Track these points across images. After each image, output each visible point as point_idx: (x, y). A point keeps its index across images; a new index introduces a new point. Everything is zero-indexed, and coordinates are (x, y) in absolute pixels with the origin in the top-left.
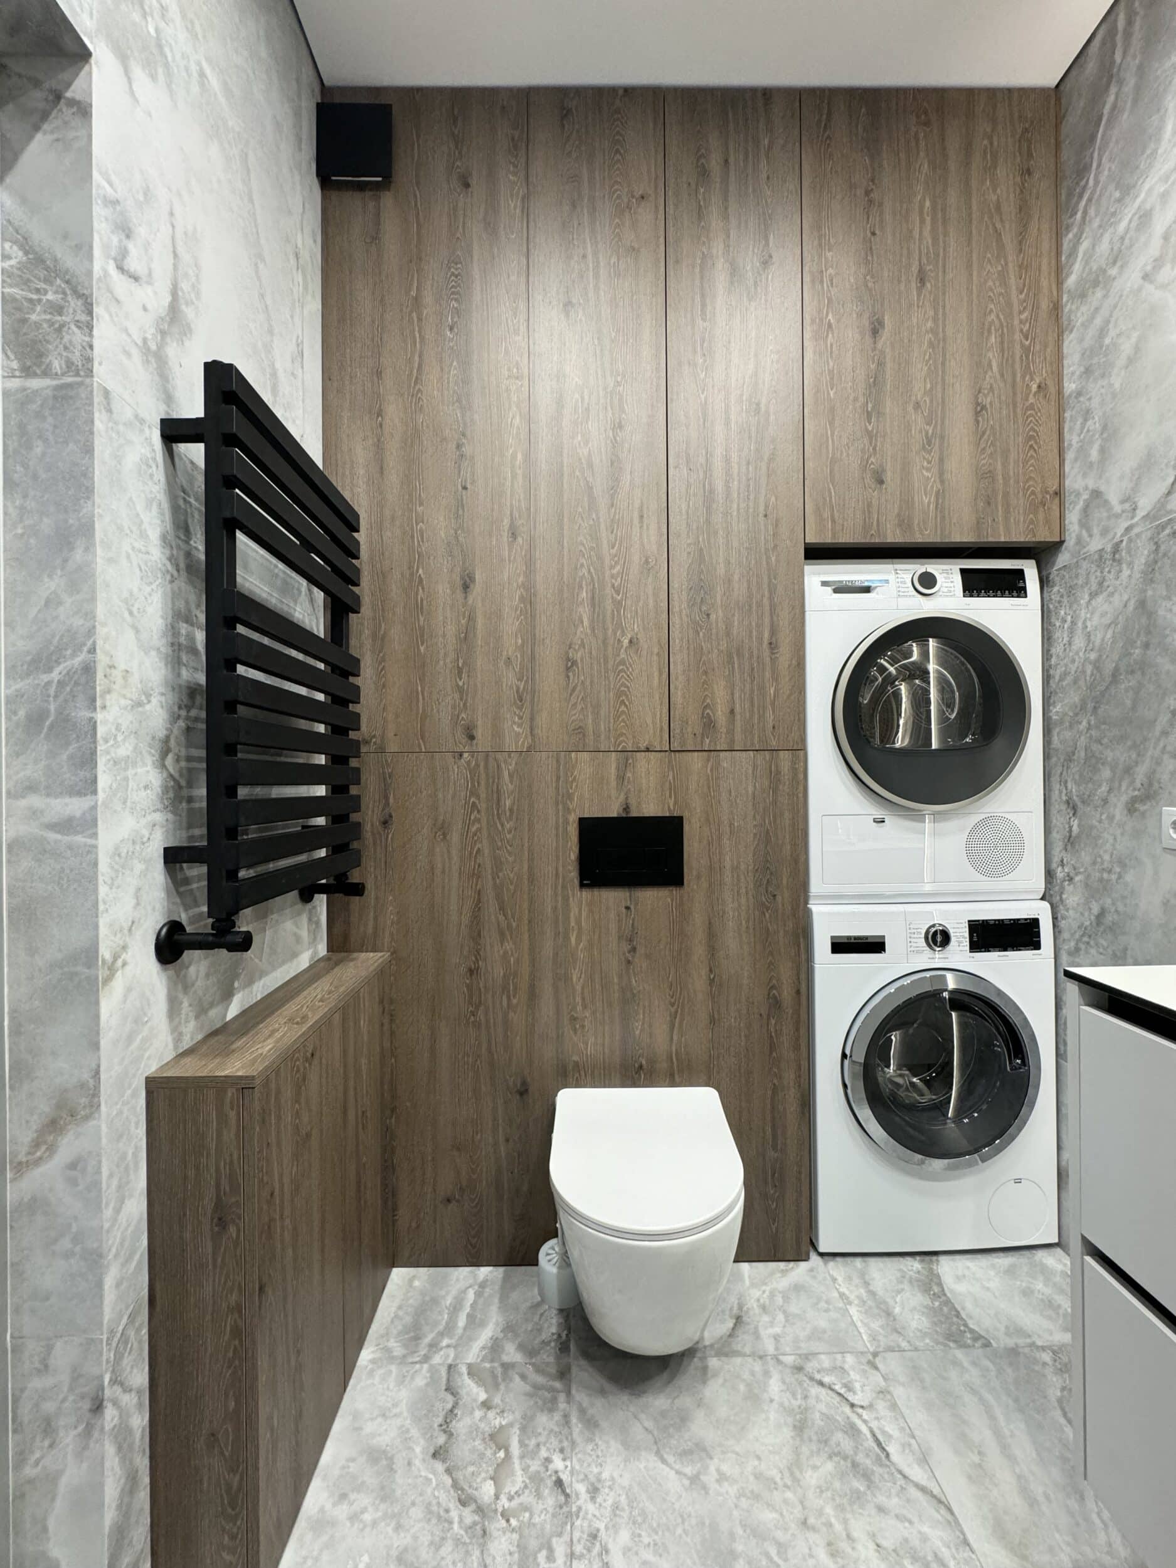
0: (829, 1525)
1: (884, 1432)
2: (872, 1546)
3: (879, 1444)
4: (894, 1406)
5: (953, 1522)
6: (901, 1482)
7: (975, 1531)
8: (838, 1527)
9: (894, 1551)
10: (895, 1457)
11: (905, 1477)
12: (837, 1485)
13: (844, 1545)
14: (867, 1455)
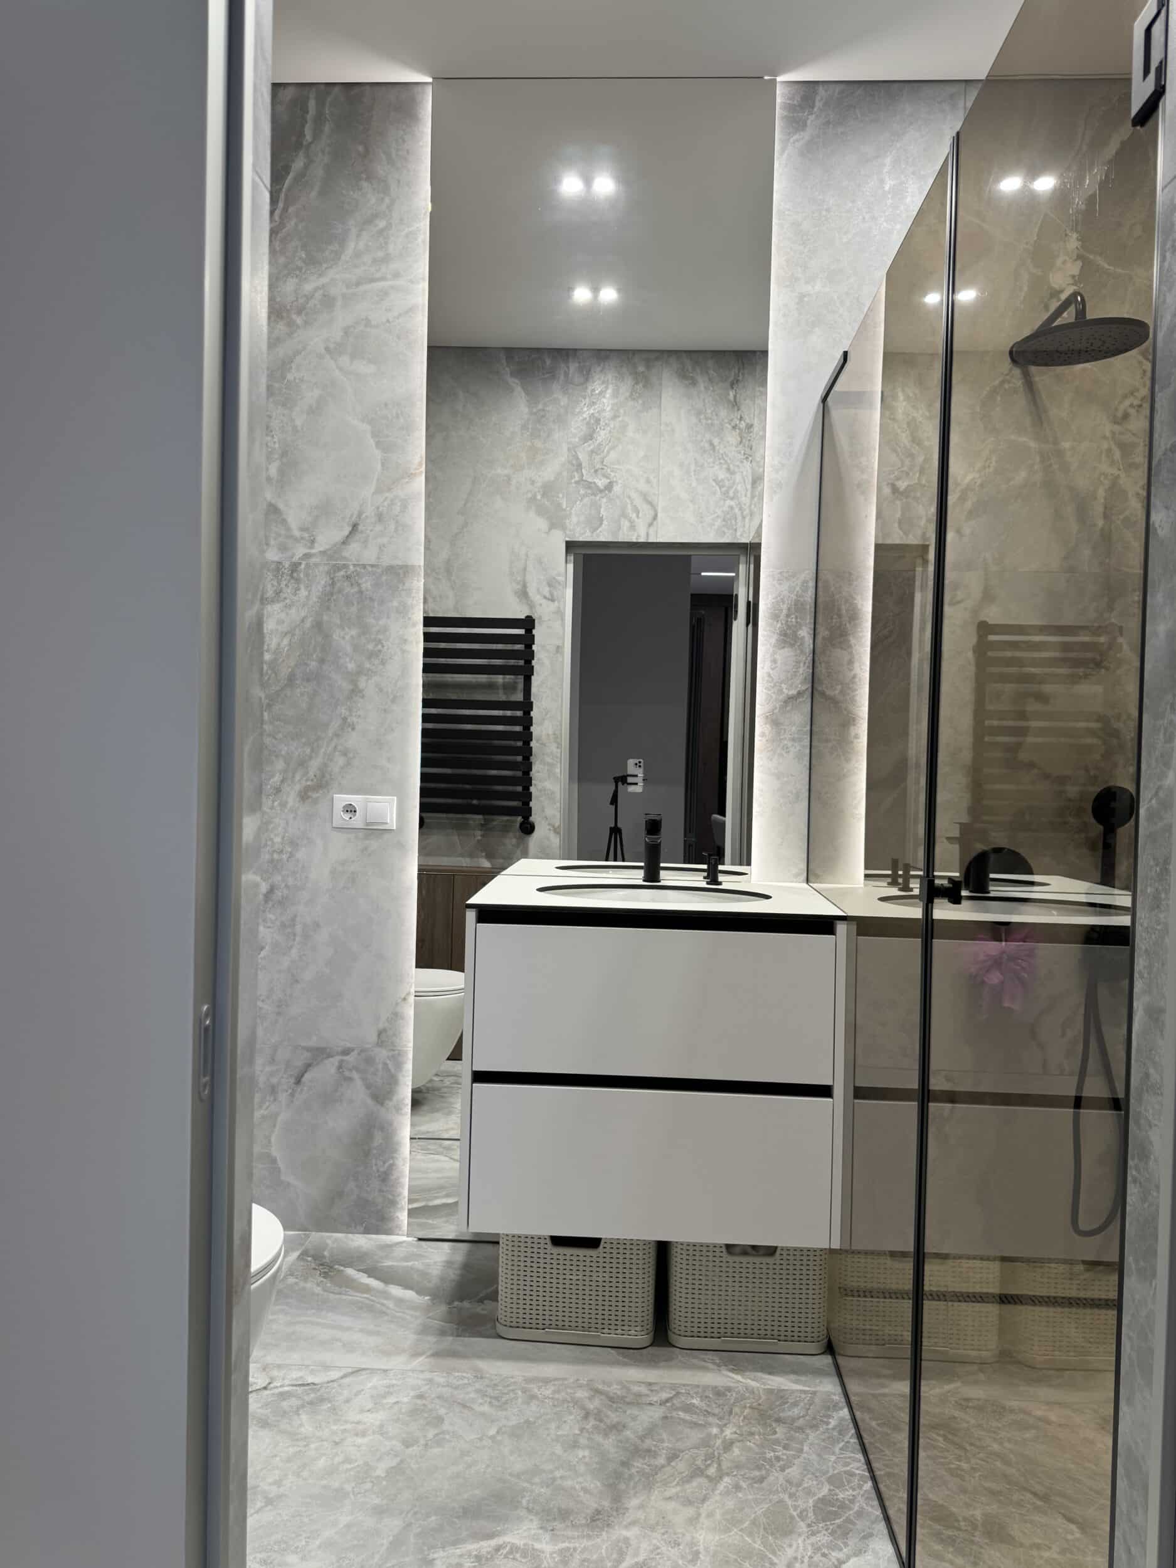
0: (345, 1431)
1: (296, 1379)
2: (368, 1414)
3: (303, 1385)
4: (279, 1367)
5: (373, 1371)
6: (335, 1384)
7: (382, 1363)
8: (348, 1426)
9: (375, 1404)
10: (317, 1380)
11: (332, 1381)
12: (320, 1417)
13: (361, 1427)
14: (308, 1394)
